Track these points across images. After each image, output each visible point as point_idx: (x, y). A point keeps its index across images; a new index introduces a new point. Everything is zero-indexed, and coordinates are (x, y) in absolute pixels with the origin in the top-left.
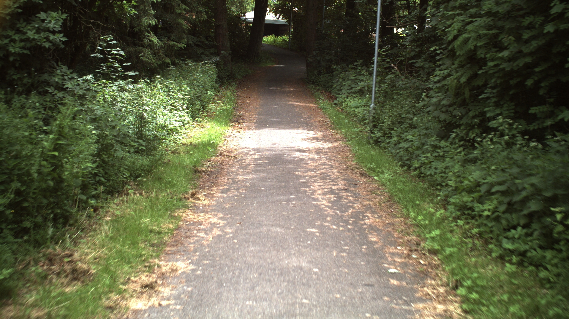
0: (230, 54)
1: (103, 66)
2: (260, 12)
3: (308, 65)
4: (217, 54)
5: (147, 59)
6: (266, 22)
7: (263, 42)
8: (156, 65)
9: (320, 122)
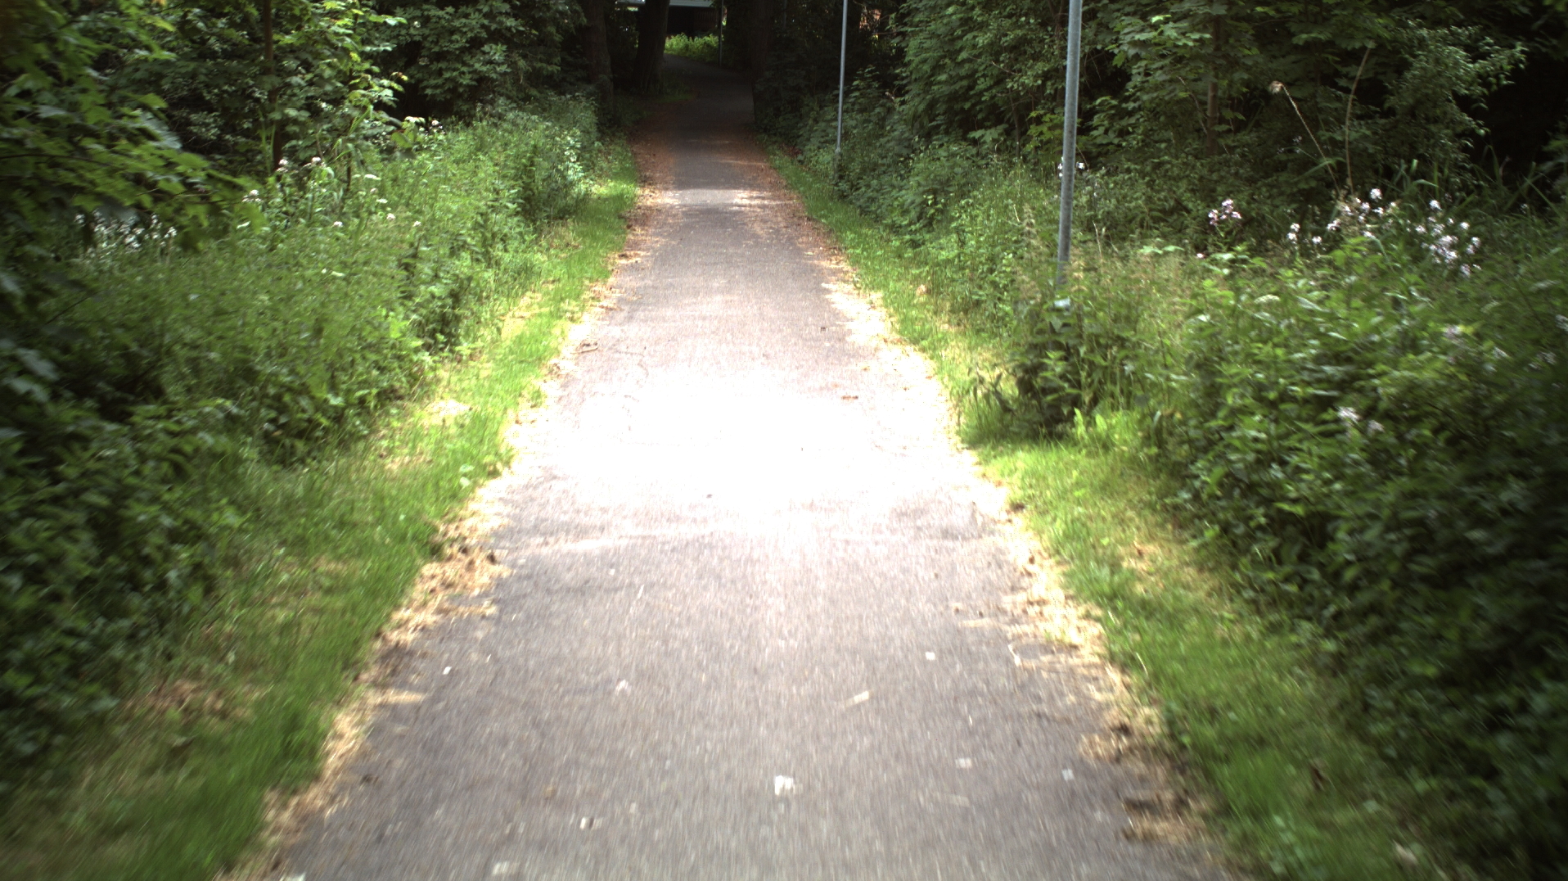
0: (612, 79)
3: (756, 98)
7: (664, 51)
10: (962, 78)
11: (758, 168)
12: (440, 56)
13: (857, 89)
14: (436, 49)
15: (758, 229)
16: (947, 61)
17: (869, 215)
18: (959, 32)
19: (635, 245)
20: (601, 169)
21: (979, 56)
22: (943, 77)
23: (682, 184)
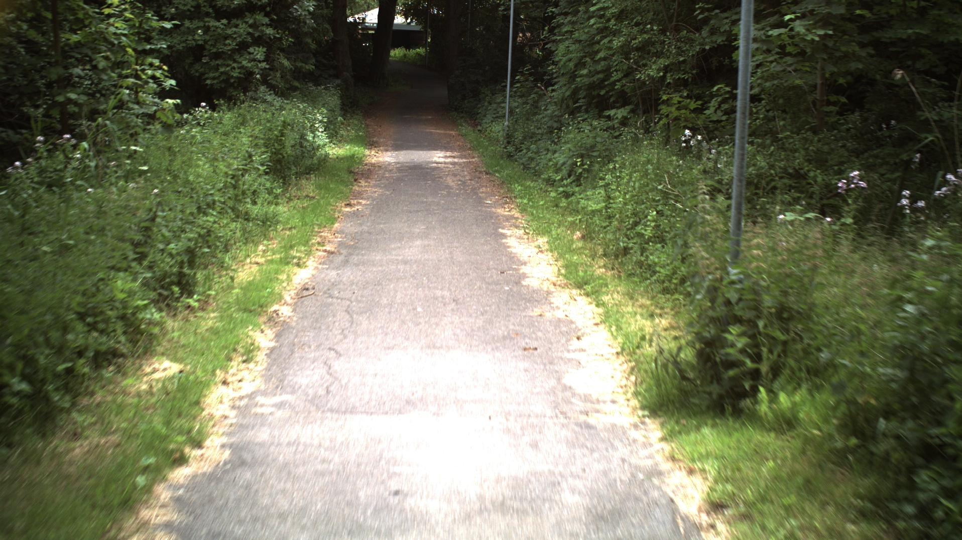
0: (353, 76)
3: (450, 89)
7: (390, 58)
9: (459, 146)
10: (598, 73)
11: (450, 135)
12: (217, 56)
13: (518, 81)
14: (214, 50)
15: (450, 181)
16: (587, 59)
17: (531, 171)
18: (598, 37)
19: (359, 195)
20: (342, 136)
21: (613, 55)
22: (585, 72)
23: (397, 147)
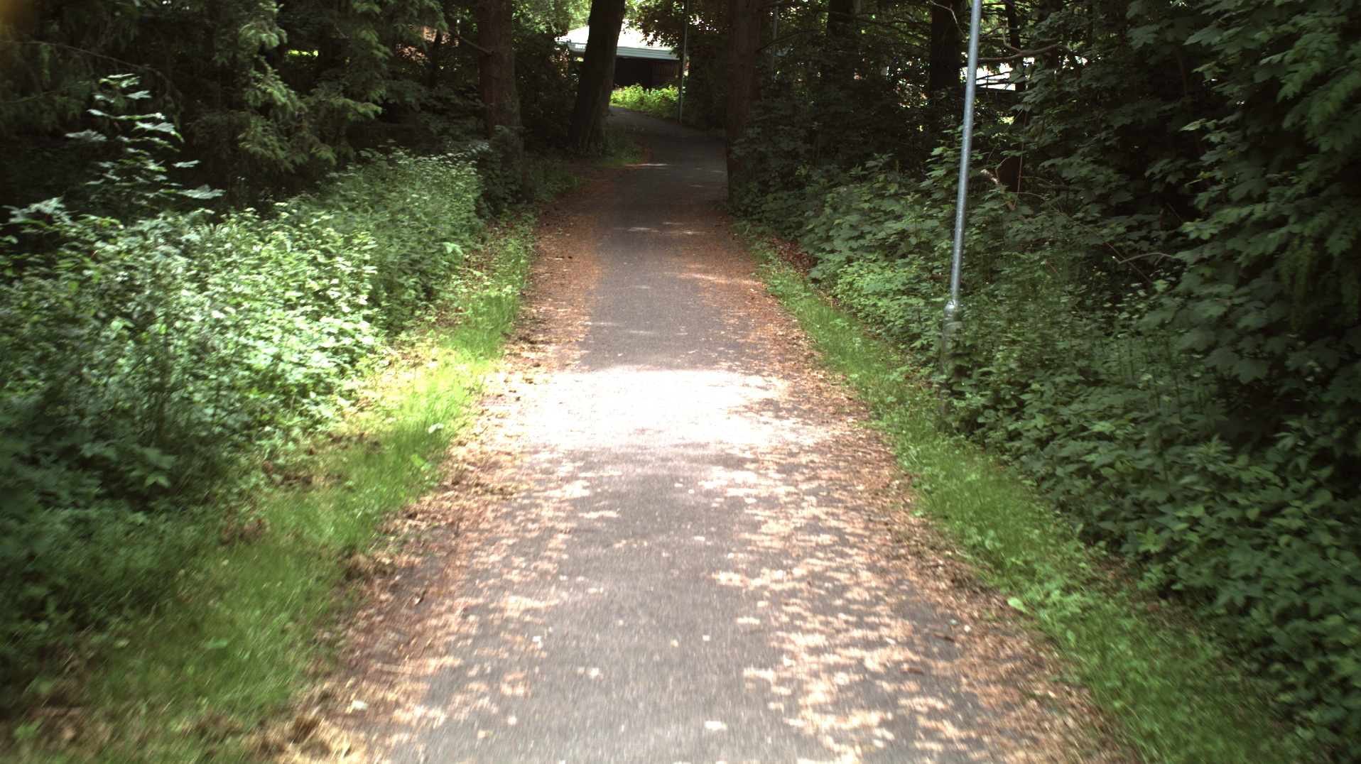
0: (520, 135)
1: (107, 170)
2: (606, 26)
3: (732, 167)
4: (485, 134)
5: (258, 149)
6: (619, 53)
7: (611, 104)
8: (291, 167)
9: (775, 341)
